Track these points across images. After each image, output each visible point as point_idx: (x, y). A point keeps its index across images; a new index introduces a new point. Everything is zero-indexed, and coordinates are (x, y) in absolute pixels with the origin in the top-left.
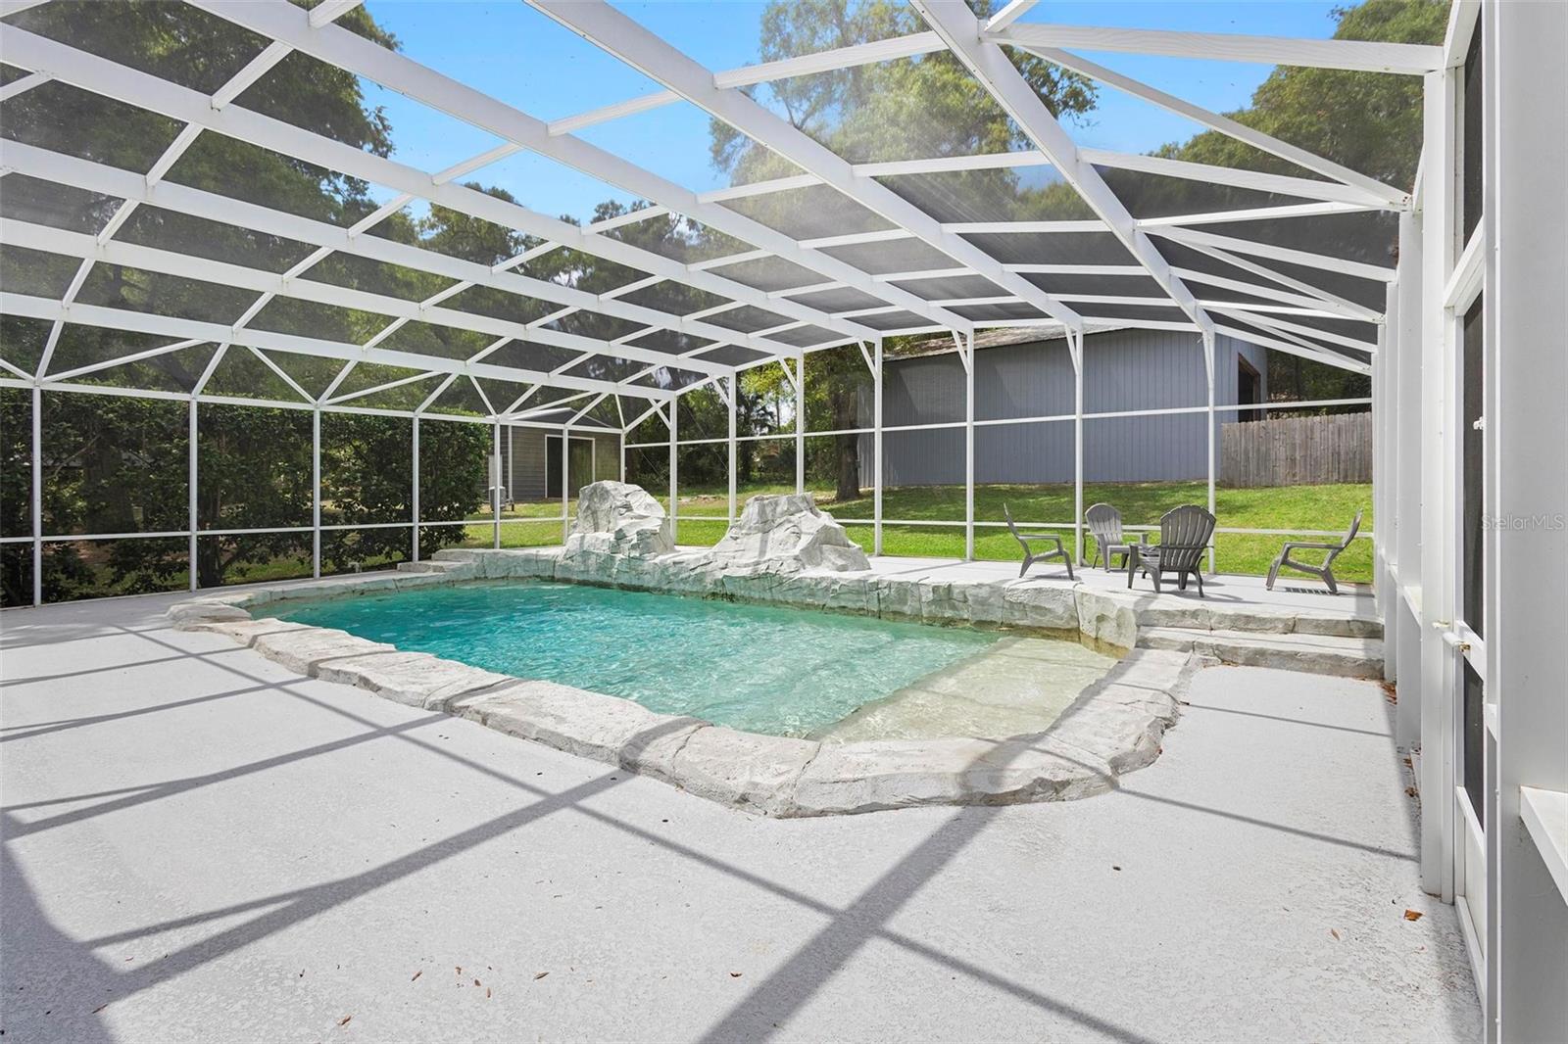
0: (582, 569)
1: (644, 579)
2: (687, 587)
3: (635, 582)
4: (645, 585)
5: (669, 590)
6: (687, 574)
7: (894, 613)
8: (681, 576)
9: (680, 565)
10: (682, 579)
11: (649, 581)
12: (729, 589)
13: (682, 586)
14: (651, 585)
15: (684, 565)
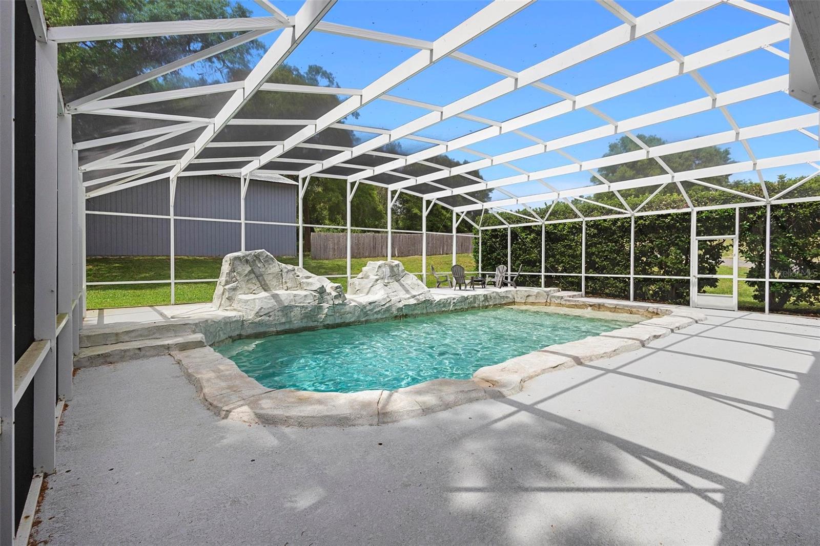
0: (283, 320)
1: (346, 318)
2: (379, 316)
3: (338, 321)
4: (347, 321)
5: (366, 321)
6: (380, 308)
7: (472, 307)
8: (375, 311)
9: (373, 304)
10: (376, 312)
11: (349, 318)
12: (405, 312)
13: (376, 316)
14: (352, 320)
15: (377, 303)
